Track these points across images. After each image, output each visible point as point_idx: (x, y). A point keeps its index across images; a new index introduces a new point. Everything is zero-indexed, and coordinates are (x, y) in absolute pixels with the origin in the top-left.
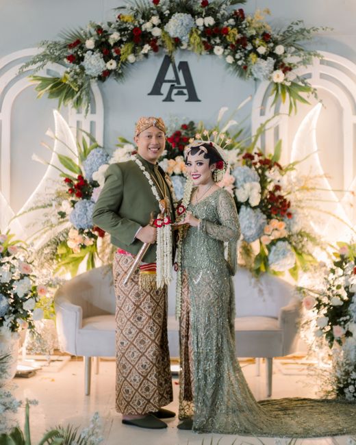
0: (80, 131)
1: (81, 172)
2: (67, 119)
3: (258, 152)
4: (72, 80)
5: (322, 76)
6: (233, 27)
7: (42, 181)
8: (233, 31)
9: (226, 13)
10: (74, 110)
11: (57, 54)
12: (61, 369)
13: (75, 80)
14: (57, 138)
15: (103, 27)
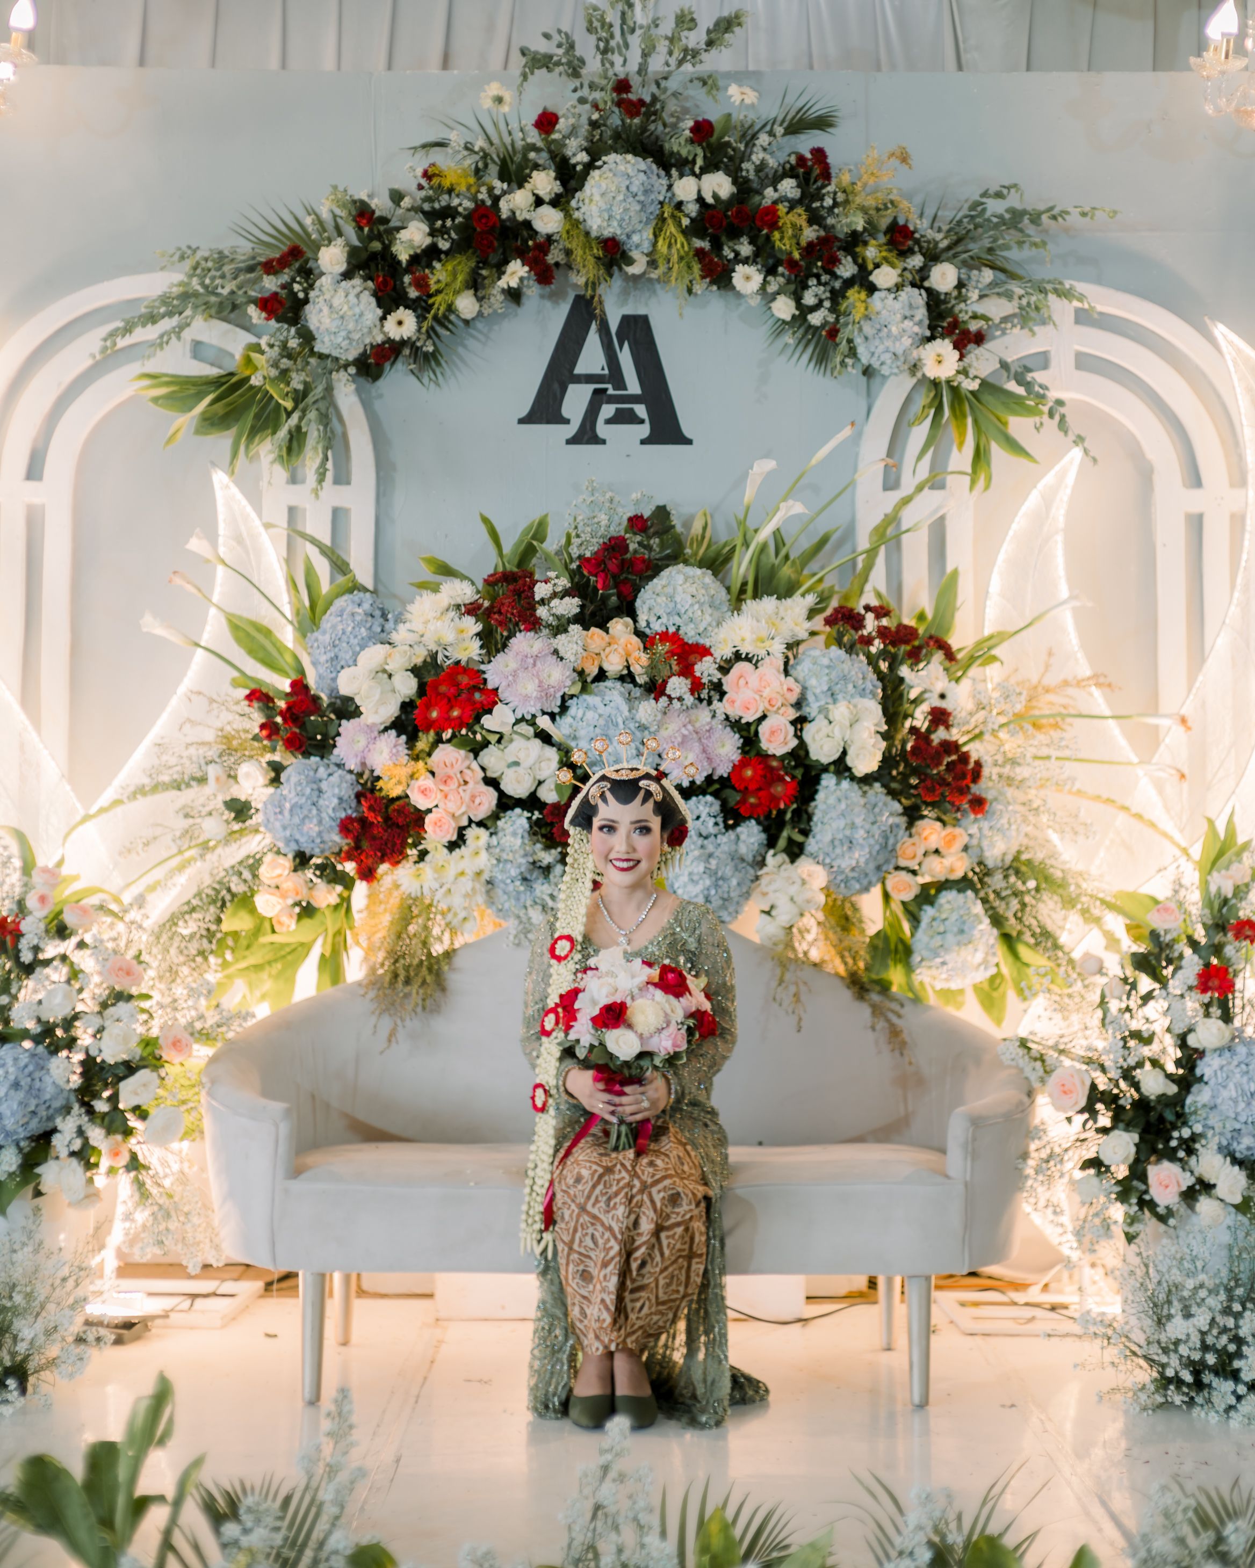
0: (299, 540)
1: (302, 672)
2: (254, 498)
3: (874, 603)
4: (274, 373)
5: (1084, 362)
6: (793, 204)
7: (174, 701)
8: (792, 217)
9: (772, 162)
10: (280, 473)
11: (225, 292)
12: (232, 1319)
13: (284, 375)
14: (223, 562)
15: (374, 203)
